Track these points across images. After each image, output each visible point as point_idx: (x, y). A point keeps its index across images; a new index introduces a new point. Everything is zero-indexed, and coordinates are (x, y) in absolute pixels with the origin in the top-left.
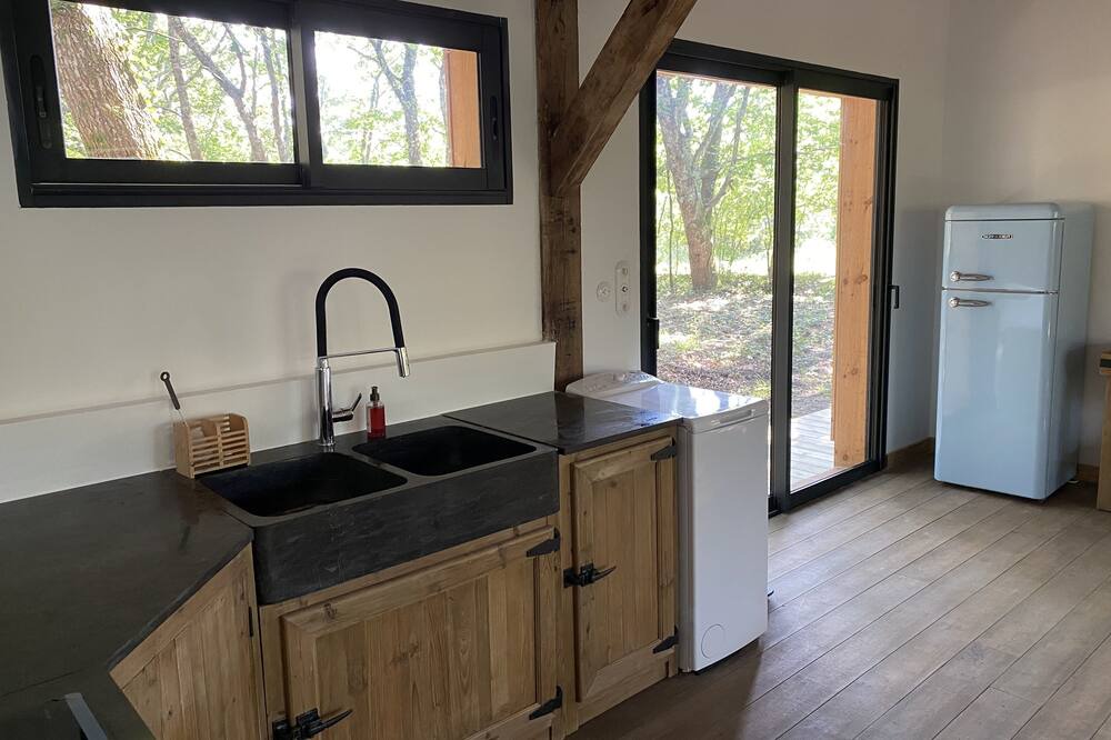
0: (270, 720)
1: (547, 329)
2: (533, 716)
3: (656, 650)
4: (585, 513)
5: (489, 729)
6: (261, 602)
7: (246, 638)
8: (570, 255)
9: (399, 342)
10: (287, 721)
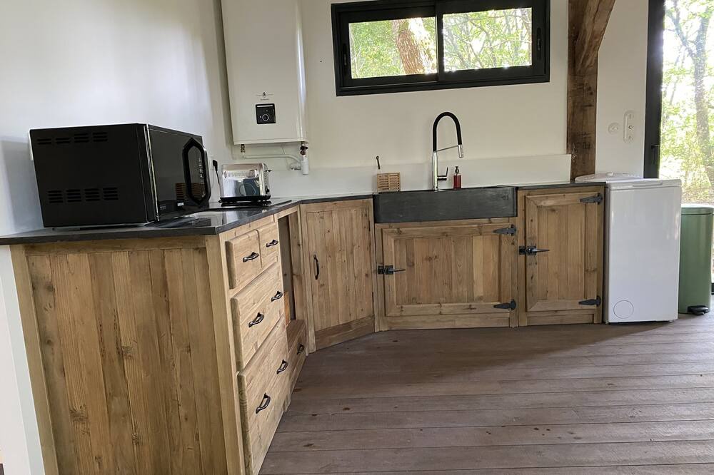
0: (378, 265)
1: (569, 148)
2: (495, 306)
3: (580, 303)
4: (532, 221)
5: (472, 304)
6: (375, 222)
7: (367, 230)
8: (588, 108)
9: (460, 142)
10: (383, 267)
